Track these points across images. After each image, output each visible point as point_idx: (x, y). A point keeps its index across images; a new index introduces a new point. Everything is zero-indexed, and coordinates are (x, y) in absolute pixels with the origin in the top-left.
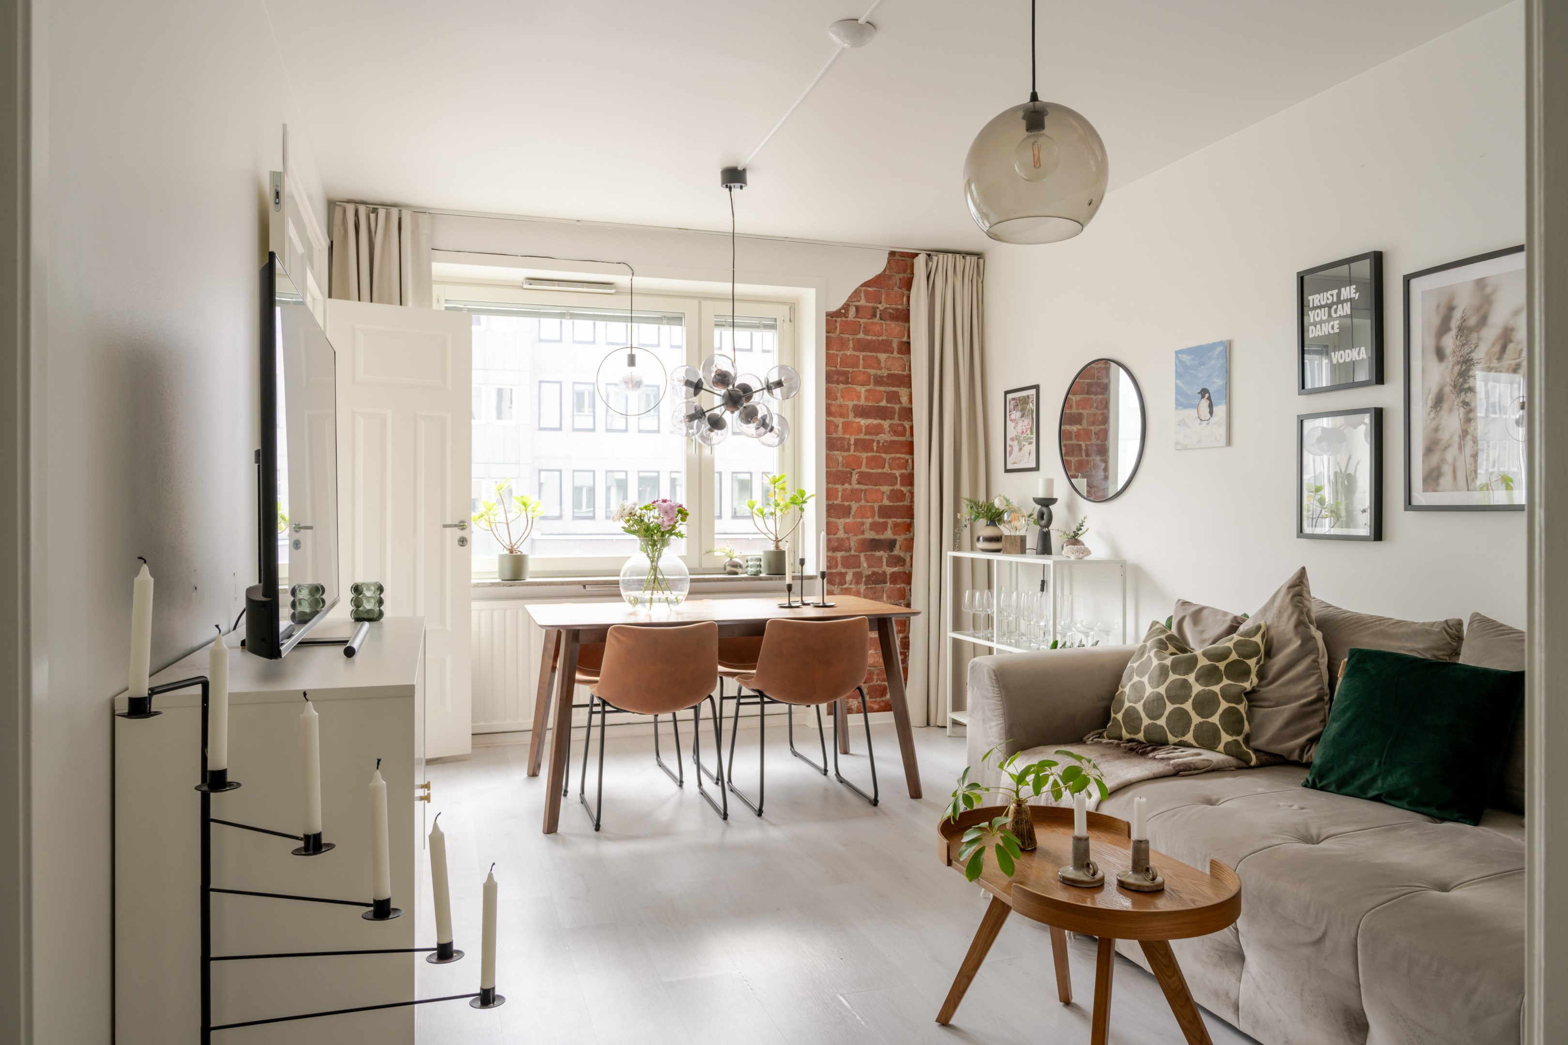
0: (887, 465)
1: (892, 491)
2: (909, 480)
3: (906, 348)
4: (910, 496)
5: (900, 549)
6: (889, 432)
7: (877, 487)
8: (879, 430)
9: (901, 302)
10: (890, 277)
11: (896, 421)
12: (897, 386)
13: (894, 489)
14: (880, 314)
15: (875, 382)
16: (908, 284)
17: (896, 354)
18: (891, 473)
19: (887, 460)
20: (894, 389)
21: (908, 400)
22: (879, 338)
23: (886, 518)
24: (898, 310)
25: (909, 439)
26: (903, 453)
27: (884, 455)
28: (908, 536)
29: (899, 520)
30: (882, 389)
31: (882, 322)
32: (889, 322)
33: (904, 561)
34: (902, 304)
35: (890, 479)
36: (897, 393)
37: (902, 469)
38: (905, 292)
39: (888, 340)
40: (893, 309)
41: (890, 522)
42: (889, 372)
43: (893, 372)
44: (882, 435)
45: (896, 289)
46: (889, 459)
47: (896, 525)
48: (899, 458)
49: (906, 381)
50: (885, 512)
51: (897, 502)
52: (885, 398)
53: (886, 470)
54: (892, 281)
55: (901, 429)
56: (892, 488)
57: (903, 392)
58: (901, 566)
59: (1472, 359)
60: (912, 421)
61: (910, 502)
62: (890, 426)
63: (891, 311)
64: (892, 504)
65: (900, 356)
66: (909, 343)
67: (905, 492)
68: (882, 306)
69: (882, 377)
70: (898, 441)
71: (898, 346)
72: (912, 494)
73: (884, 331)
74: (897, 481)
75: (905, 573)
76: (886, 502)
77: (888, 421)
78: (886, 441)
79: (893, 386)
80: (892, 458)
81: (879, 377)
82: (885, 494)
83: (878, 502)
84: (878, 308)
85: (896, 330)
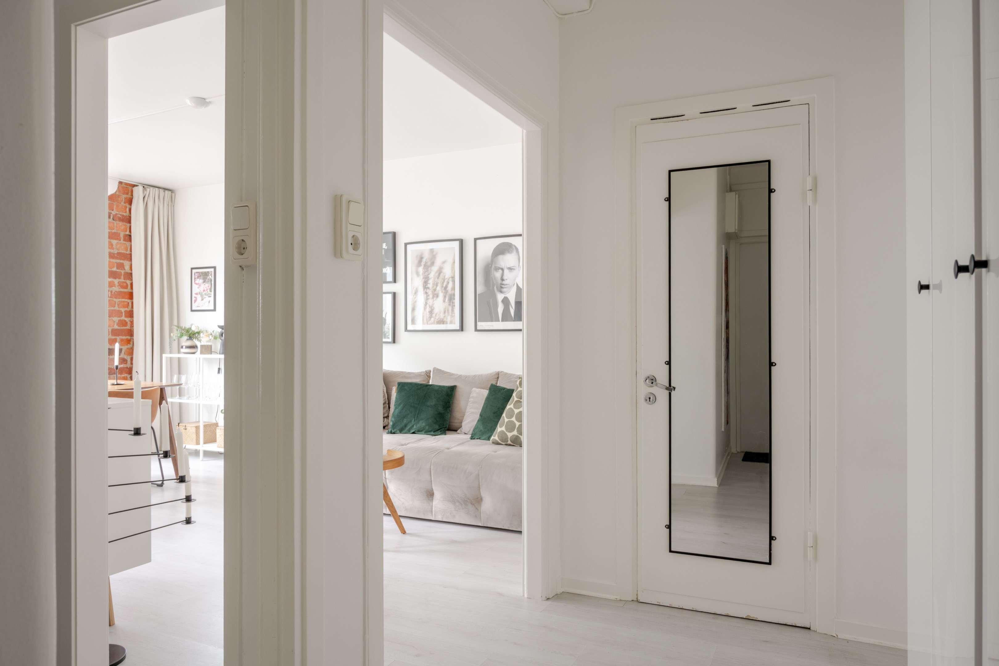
0: (116, 305)
1: (119, 320)
2: (130, 314)
3: (129, 238)
4: (130, 323)
5: (125, 354)
6: (118, 286)
7: (111, 318)
8: (113, 285)
9: (125, 211)
10: (119, 196)
11: (122, 280)
12: (123, 260)
13: (122, 320)
14: (113, 217)
15: (110, 256)
16: (131, 202)
17: (122, 241)
18: (119, 310)
19: (117, 302)
20: (122, 261)
21: (129, 268)
22: (112, 231)
23: (116, 336)
24: (123, 216)
25: (130, 291)
26: (126, 299)
27: (115, 300)
28: (129, 346)
29: (124, 337)
30: (116, 261)
31: (114, 221)
32: (118, 222)
33: (127, 361)
34: (126, 212)
35: (119, 314)
36: (123, 264)
37: (126, 308)
38: (128, 206)
39: (118, 232)
40: (120, 215)
41: (118, 338)
42: (118, 251)
43: (120, 251)
44: (113, 288)
45: (123, 204)
46: (118, 302)
47: (122, 340)
48: (124, 302)
49: (129, 257)
50: (115, 332)
51: (122, 327)
52: (116, 266)
53: (117, 308)
54: (120, 199)
55: (125, 284)
56: (119, 318)
57: (126, 264)
58: (126, 364)
59: (429, 277)
60: (132, 280)
61: (130, 327)
62: (118, 283)
63: (119, 216)
64: (119, 328)
65: (125, 242)
66: (130, 236)
67: (128, 321)
68: (114, 212)
69: (114, 254)
70: (123, 292)
71: (123, 236)
72: (132, 323)
73: (115, 227)
74: (122, 314)
75: (127, 368)
76: (116, 327)
77: (118, 280)
78: (116, 291)
79: (121, 259)
80: (119, 301)
81: (112, 254)
82: (115, 322)
83: (111, 327)
84: (111, 213)
85: (123, 227)
